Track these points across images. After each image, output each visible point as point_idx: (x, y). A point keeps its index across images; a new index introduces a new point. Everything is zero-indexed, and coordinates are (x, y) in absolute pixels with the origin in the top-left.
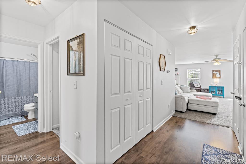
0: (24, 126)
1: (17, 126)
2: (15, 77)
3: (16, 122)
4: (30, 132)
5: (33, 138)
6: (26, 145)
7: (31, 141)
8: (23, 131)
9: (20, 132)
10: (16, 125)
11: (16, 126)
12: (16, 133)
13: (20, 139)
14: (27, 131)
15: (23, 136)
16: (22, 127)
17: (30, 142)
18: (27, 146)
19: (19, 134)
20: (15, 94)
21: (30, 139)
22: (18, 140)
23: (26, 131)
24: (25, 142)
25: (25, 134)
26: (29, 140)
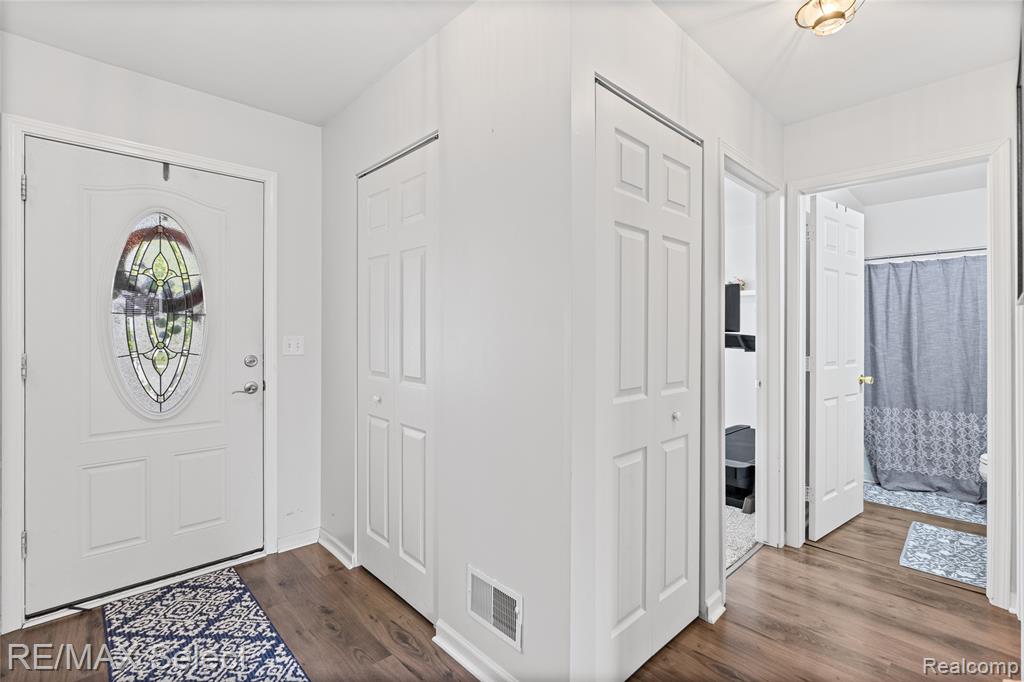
0: (952, 542)
1: (933, 528)
2: (955, 328)
3: (942, 513)
4: (952, 576)
5: (940, 605)
6: (890, 606)
7: (923, 607)
8: (929, 557)
9: (918, 554)
10: (931, 524)
11: (926, 526)
12: (901, 550)
13: (893, 576)
14: (942, 566)
15: (912, 572)
16: (942, 540)
17: (914, 608)
18: (895, 612)
19: (907, 559)
20: (955, 398)
21: (926, 598)
22: (887, 575)
23: (943, 561)
24: (899, 593)
25: (925, 570)
26: (919, 600)
